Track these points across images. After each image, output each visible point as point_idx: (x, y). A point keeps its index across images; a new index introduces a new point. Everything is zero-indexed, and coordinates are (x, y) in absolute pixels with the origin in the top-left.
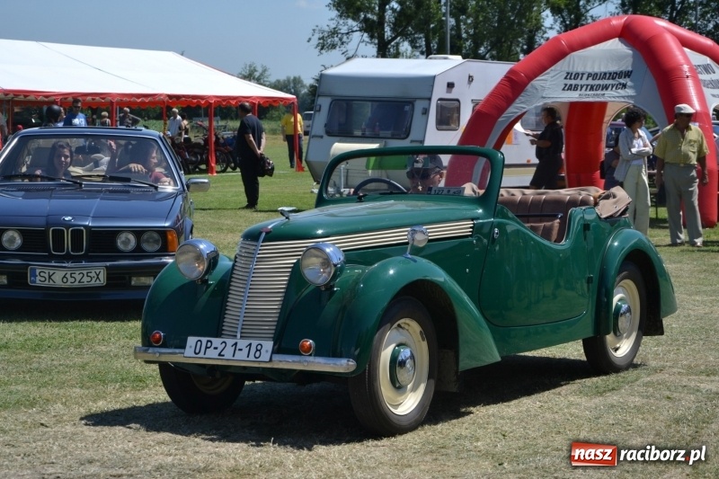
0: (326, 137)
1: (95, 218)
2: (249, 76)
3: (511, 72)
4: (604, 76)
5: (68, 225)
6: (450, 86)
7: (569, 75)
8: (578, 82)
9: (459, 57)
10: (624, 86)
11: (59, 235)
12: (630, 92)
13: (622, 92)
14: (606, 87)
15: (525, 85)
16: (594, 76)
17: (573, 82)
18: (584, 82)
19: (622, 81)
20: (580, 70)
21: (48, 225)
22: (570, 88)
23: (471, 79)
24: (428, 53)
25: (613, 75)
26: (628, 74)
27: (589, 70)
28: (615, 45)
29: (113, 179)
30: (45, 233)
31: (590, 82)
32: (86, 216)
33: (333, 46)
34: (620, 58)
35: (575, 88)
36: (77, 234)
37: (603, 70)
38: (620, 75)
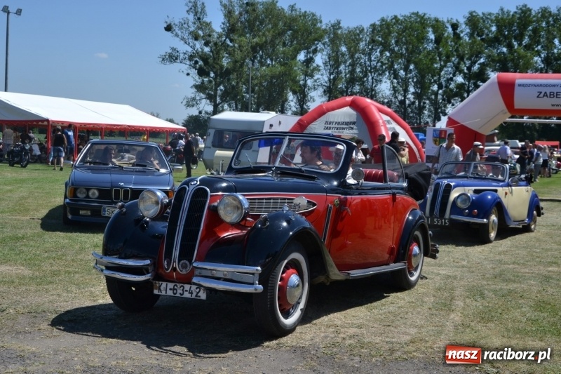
0: (212, 148)
1: (135, 184)
2: (171, 121)
3: (300, 120)
4: (343, 123)
5: (122, 187)
6: (271, 126)
7: (327, 123)
8: (331, 126)
9: (274, 113)
10: (352, 128)
11: (117, 192)
12: (355, 131)
13: (351, 131)
14: (344, 129)
15: (307, 126)
16: (339, 123)
17: (329, 126)
18: (334, 126)
19: (352, 126)
20: (332, 120)
21: (112, 187)
22: (327, 128)
23: (280, 123)
24: (236, 110)
25: (347, 123)
26: (354, 123)
27: (336, 120)
28: (348, 109)
29: (138, 165)
30: (110, 191)
31: (337, 126)
32: (130, 183)
33: (193, 106)
34: (350, 115)
35: (330, 128)
36: (126, 192)
37: (343, 121)
38: (351, 123)
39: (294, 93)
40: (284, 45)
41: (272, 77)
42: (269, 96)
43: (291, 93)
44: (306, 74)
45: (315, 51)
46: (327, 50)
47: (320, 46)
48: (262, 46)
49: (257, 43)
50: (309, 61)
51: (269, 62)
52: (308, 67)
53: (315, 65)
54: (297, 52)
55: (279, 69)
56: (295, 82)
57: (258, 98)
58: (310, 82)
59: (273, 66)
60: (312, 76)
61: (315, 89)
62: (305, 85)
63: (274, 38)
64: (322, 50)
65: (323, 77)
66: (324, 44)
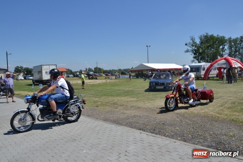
4: (222, 64)
7: (218, 64)
12: (225, 65)
15: (213, 65)
16: (221, 64)
23: (206, 65)
25: (223, 64)
26: (225, 64)
28: (223, 60)
38: (224, 64)
39: (220, 56)
40: (216, 45)
41: (213, 53)
44: (223, 51)
45: (225, 45)
46: (228, 44)
47: (226, 44)
48: (210, 46)
49: (208, 45)
50: (223, 48)
51: (212, 49)
52: (223, 49)
53: (225, 49)
54: (220, 46)
55: (215, 51)
56: (220, 54)
58: (224, 53)
59: (213, 50)
60: (224, 52)
61: (225, 55)
62: (222, 54)
63: (213, 43)
64: (227, 45)
65: (227, 51)
66: (227, 43)
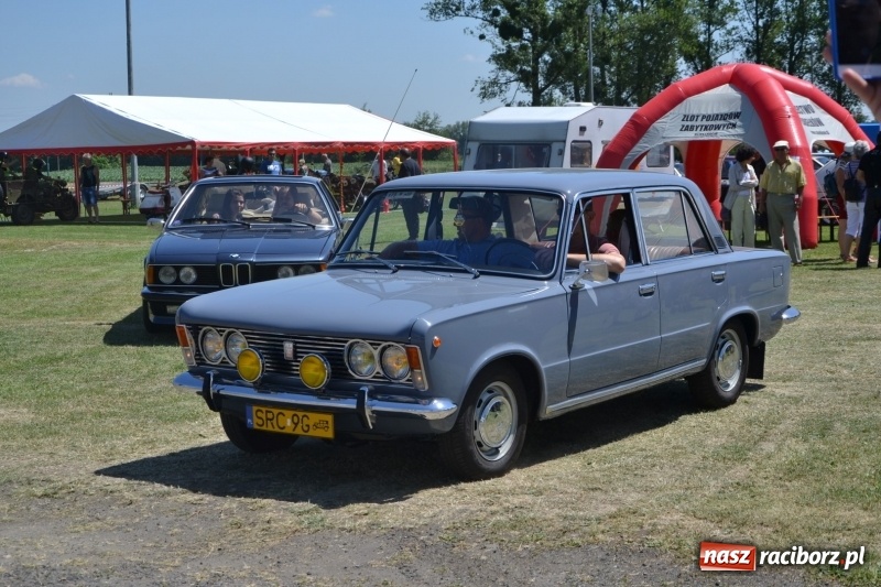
4: (716, 117)
6: (583, 129)
12: (739, 131)
14: (718, 127)
23: (601, 123)
37: (716, 112)
38: (731, 116)
39: (689, 58)
41: (643, 32)
42: (639, 69)
43: (682, 59)
44: (710, 21)
55: (656, 14)
56: (689, 38)
57: (618, 73)
58: (718, 36)
59: (644, 10)
60: (721, 24)
61: (729, 48)
62: (709, 42)
